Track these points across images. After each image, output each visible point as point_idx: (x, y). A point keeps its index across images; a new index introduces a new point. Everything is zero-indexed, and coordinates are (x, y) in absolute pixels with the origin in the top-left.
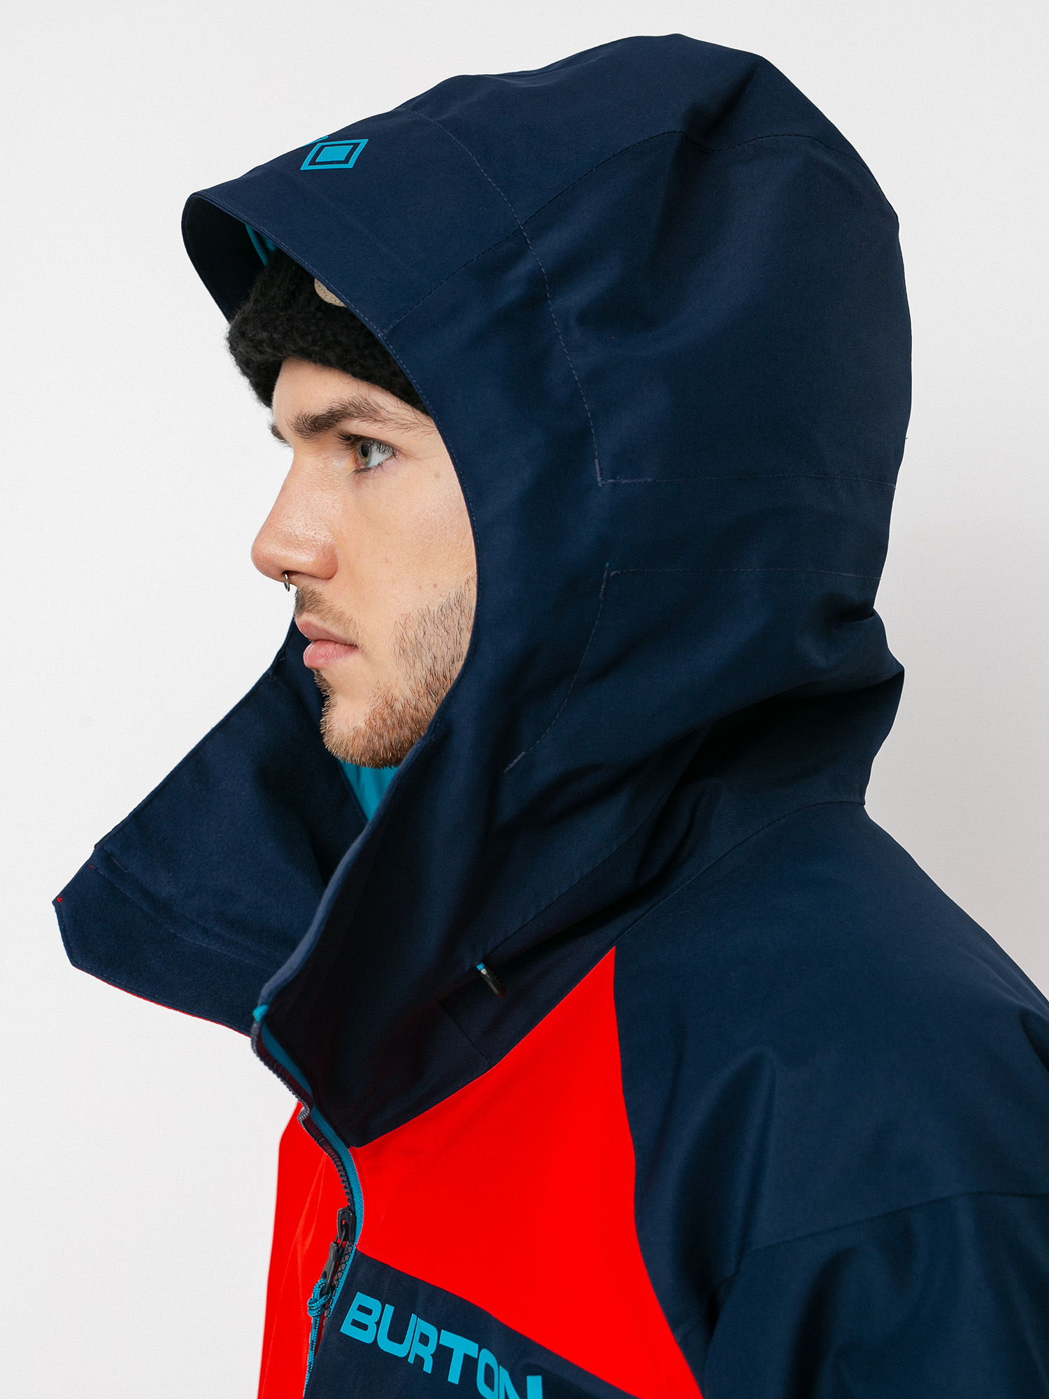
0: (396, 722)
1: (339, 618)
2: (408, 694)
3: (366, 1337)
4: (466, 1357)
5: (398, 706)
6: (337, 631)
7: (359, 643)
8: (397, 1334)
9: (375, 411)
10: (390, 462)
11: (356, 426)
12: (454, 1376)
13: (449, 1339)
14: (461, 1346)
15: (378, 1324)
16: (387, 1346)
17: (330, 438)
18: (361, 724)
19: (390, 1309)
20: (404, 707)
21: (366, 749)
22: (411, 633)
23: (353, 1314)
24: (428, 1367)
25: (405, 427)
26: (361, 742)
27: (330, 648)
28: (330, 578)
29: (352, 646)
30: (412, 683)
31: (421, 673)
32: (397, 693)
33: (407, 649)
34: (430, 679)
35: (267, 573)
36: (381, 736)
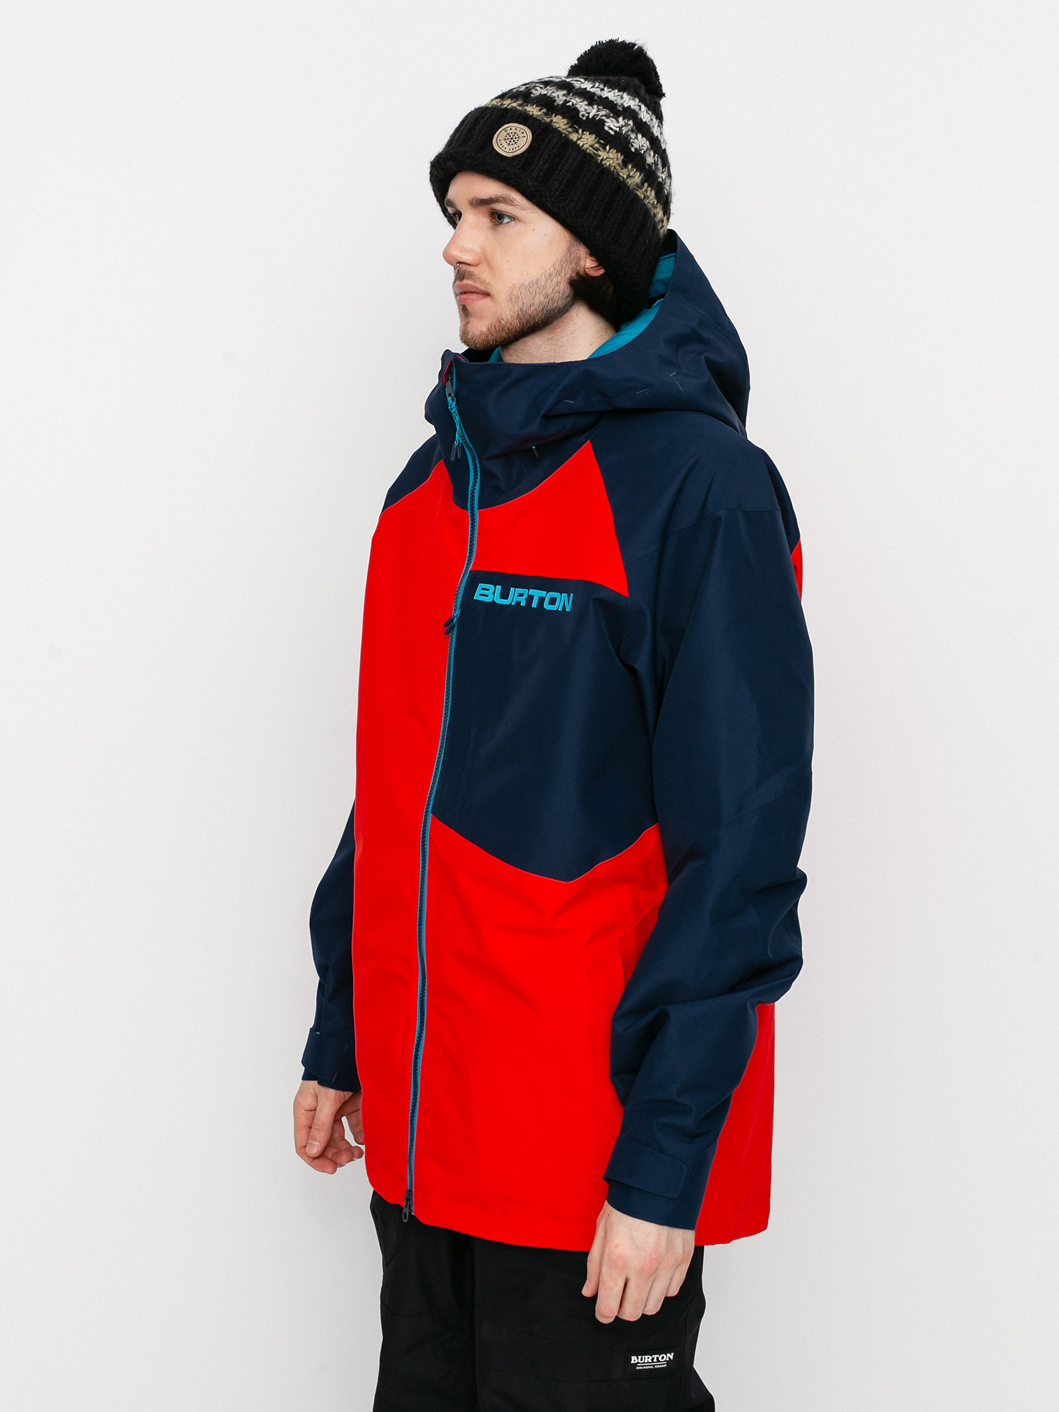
0: (500, 328)
1: (483, 282)
2: (509, 317)
3: (489, 599)
4: (540, 597)
5: (503, 322)
6: (481, 287)
7: (493, 292)
8: (504, 595)
9: (512, 201)
10: (513, 222)
11: (501, 207)
12: (534, 605)
13: (532, 592)
14: (537, 594)
15: (494, 594)
16: (499, 601)
17: (484, 209)
18: (484, 329)
19: (499, 588)
20: (506, 322)
21: (484, 340)
22: (515, 292)
23: (479, 591)
24: (523, 604)
25: (523, 209)
26: (483, 337)
27: (474, 296)
28: (476, 265)
29: (487, 294)
30: (512, 313)
31: (516, 309)
32: (504, 317)
33: (512, 298)
34: (520, 312)
35: (450, 263)
36: (493, 335)
